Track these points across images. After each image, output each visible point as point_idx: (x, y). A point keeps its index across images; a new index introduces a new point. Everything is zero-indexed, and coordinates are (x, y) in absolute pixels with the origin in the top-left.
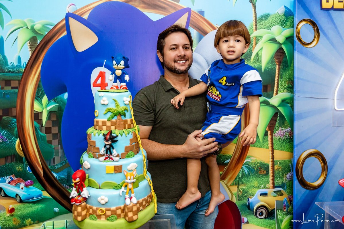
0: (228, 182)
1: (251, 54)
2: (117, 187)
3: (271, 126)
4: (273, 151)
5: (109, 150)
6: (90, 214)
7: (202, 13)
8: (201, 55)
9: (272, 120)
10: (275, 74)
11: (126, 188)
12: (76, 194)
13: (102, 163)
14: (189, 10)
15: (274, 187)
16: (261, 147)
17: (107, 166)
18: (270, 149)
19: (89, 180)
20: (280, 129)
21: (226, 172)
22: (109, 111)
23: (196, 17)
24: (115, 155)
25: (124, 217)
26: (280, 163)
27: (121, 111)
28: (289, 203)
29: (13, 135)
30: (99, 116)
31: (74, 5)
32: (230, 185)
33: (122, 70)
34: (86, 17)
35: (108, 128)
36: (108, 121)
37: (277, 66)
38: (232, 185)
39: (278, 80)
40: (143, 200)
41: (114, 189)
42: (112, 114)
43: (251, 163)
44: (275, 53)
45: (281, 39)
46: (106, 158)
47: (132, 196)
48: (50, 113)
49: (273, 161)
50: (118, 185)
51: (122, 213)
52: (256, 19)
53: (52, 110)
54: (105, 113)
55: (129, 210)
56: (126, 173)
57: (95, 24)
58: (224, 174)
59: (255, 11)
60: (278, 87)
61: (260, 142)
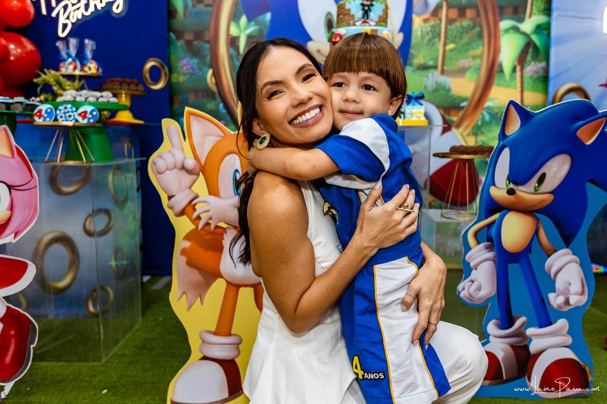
0: (464, 130)
3: (522, 60)
4: (522, 92)
5: (366, 13)
9: (522, 51)
16: (507, 86)
18: (519, 89)
20: (533, 63)
21: (461, 117)
29: (204, 64)
38: (468, 135)
43: (494, 107)
48: (249, 37)
53: (252, 34)
58: (459, 120)
60: (532, 8)
61: (505, 80)
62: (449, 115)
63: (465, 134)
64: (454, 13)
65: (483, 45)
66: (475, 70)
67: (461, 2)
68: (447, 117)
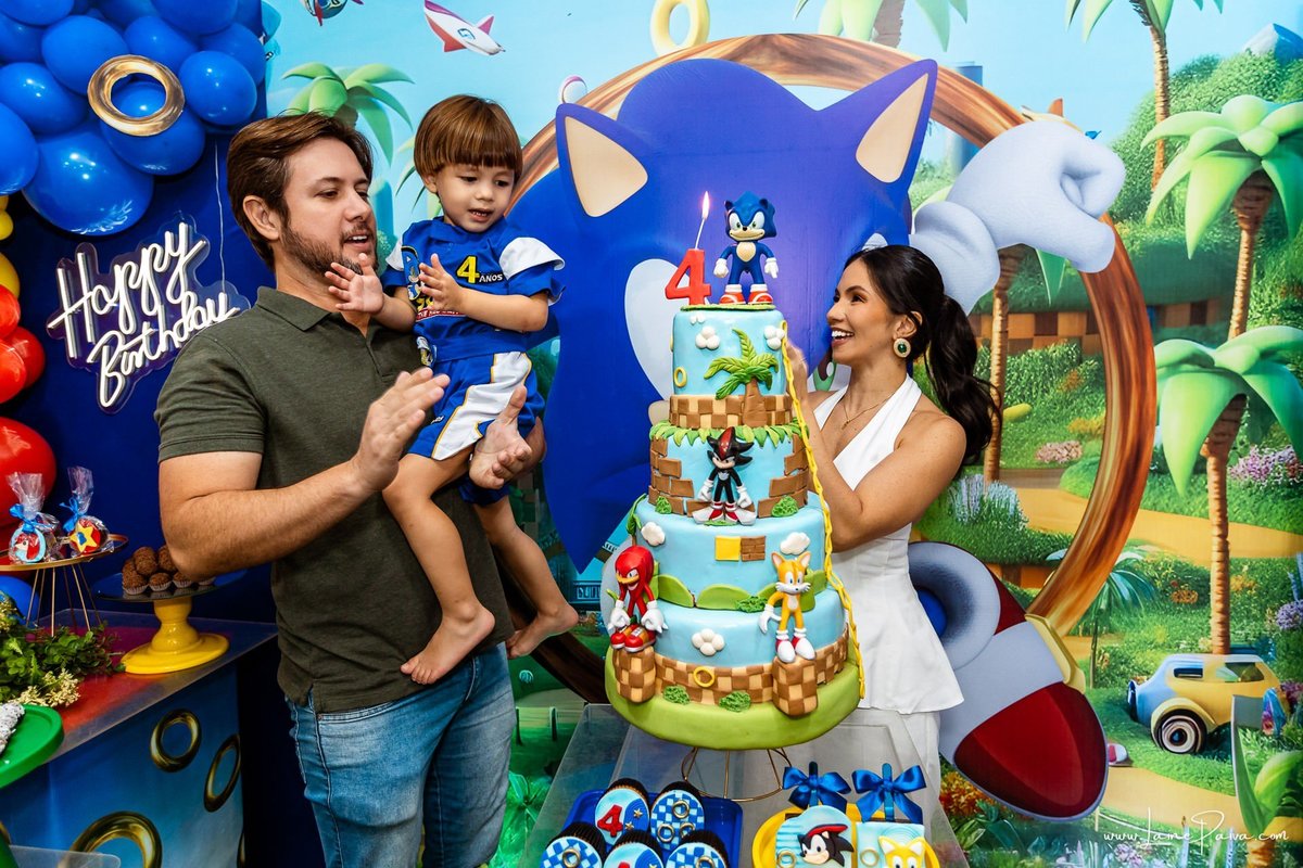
0: (1061, 622)
1: (1148, 198)
2: (752, 606)
3: (1220, 440)
4: (1224, 525)
5: (725, 488)
6: (666, 684)
7: (973, 72)
8: (968, 208)
9: (1221, 420)
10: (1236, 263)
11: (778, 609)
12: (627, 619)
13: (702, 528)
14: (929, 67)
15: (1228, 649)
16: (1179, 511)
17: (718, 537)
18: (1215, 519)
19: (661, 580)
20: (1254, 450)
21: (1051, 589)
22: (721, 368)
23: (955, 86)
24: (744, 505)
25: (774, 701)
26: (1252, 569)
27: (760, 367)
28: (1285, 708)
30: (687, 388)
31: (579, 79)
32: (1068, 634)
33: (755, 241)
34: (612, 112)
35: (718, 421)
36: (718, 398)
37: (1245, 236)
38: (1072, 634)
39: (1247, 283)
40: (828, 652)
41: (740, 610)
42: (732, 377)
43: (1142, 563)
44: (1235, 191)
45: (1259, 140)
46: (715, 514)
47: (796, 635)
49: (1225, 560)
50: (753, 600)
51: (764, 686)
52: (1165, 78)
54: (708, 375)
55: (794, 679)
56: (777, 562)
57: (639, 132)
58: (1045, 597)
59: (1163, 52)
60: (1245, 307)
61: (1175, 494)
62: (1018, 583)
63: (1062, 632)
64: (1023, 326)
65: (1107, 405)
66: (1086, 469)
67: (1043, 299)
68: (1010, 586)
